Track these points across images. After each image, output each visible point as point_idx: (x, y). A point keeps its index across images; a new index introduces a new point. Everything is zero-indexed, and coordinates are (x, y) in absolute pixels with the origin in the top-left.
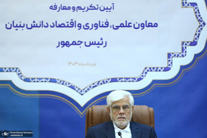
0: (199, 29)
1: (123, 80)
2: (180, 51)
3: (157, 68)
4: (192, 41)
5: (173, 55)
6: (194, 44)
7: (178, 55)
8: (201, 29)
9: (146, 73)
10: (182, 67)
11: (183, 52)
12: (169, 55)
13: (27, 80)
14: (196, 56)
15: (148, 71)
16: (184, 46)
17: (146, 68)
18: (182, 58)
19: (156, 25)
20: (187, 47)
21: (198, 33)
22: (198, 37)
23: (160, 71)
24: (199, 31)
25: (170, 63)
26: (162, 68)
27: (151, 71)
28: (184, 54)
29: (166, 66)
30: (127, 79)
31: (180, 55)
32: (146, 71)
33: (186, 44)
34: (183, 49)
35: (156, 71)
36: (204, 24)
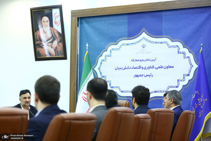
0: (191, 68)
1: (159, 92)
2: (183, 79)
3: (173, 86)
4: (188, 74)
5: (180, 80)
6: (188, 75)
7: (182, 80)
8: (192, 68)
9: (169, 89)
10: (183, 86)
11: (184, 79)
12: (178, 80)
13: (122, 92)
14: (189, 81)
15: (169, 87)
16: (184, 76)
17: (168, 86)
18: (183, 82)
19: (173, 67)
20: (186, 77)
21: (190, 70)
22: (190, 72)
23: (174, 87)
24: (191, 69)
25: (178, 84)
26: (175, 86)
27: (171, 88)
28: (184, 80)
29: (177, 85)
30: (161, 91)
31: (183, 80)
32: (168, 87)
33: (185, 75)
34: (184, 78)
35: (173, 88)
36: (193, 66)
